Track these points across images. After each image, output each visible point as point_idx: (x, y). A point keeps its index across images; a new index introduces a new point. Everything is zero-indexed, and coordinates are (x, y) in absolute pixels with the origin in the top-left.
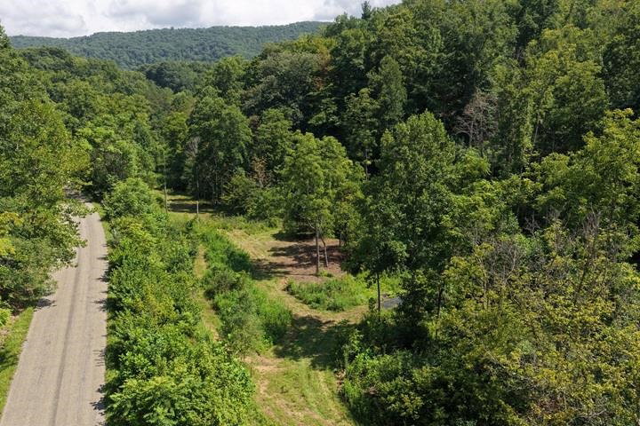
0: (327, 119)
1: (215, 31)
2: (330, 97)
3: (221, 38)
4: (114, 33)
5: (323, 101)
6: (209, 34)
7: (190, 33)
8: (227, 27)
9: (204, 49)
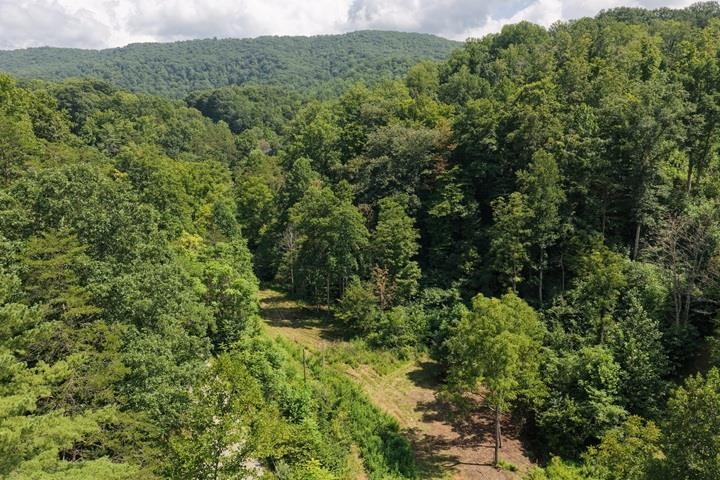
0: (452, 209)
1: (264, 41)
2: (455, 182)
3: (270, 49)
4: (150, 44)
5: (447, 187)
6: (256, 45)
7: (235, 45)
8: (276, 37)
9: (251, 62)
